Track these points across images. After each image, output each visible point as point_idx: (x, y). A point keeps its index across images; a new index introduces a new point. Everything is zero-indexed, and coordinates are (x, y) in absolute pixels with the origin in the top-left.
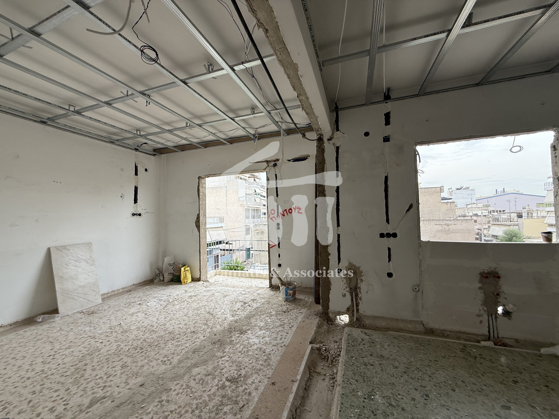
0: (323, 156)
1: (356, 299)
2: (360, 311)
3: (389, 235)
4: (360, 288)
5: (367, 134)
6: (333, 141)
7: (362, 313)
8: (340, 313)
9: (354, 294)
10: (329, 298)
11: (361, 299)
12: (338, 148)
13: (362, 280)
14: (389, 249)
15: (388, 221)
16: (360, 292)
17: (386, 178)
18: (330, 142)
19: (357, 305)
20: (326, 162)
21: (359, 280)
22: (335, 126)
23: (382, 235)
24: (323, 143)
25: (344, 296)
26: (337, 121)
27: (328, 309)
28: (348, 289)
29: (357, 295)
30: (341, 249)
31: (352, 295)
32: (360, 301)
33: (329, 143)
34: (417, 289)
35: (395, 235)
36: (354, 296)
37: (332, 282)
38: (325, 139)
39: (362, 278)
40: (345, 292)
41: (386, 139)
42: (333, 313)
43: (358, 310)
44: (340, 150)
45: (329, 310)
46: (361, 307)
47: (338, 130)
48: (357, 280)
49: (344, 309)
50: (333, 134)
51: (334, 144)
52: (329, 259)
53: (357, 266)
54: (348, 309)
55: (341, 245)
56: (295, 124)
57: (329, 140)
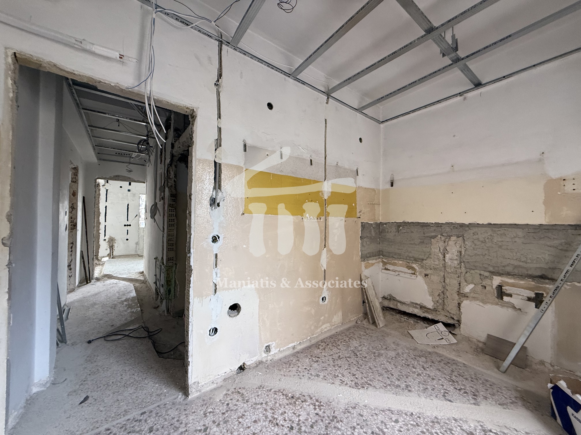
1: (112, 250)
3: (128, 225)
4: (114, 246)
5: (121, 187)
8: (104, 257)
11: (114, 250)
12: (107, 190)
13: (115, 243)
14: (128, 230)
15: (128, 220)
17: (128, 205)
18: (104, 187)
19: (113, 253)
20: (101, 195)
21: (114, 243)
23: (125, 225)
25: (107, 249)
28: (109, 247)
29: (112, 249)
30: (106, 231)
34: (137, 244)
35: (130, 225)
40: (107, 248)
41: (129, 191)
42: (100, 257)
43: (113, 255)
49: (106, 255)
50: (105, 184)
51: (105, 188)
54: (108, 255)
57: (103, 186)
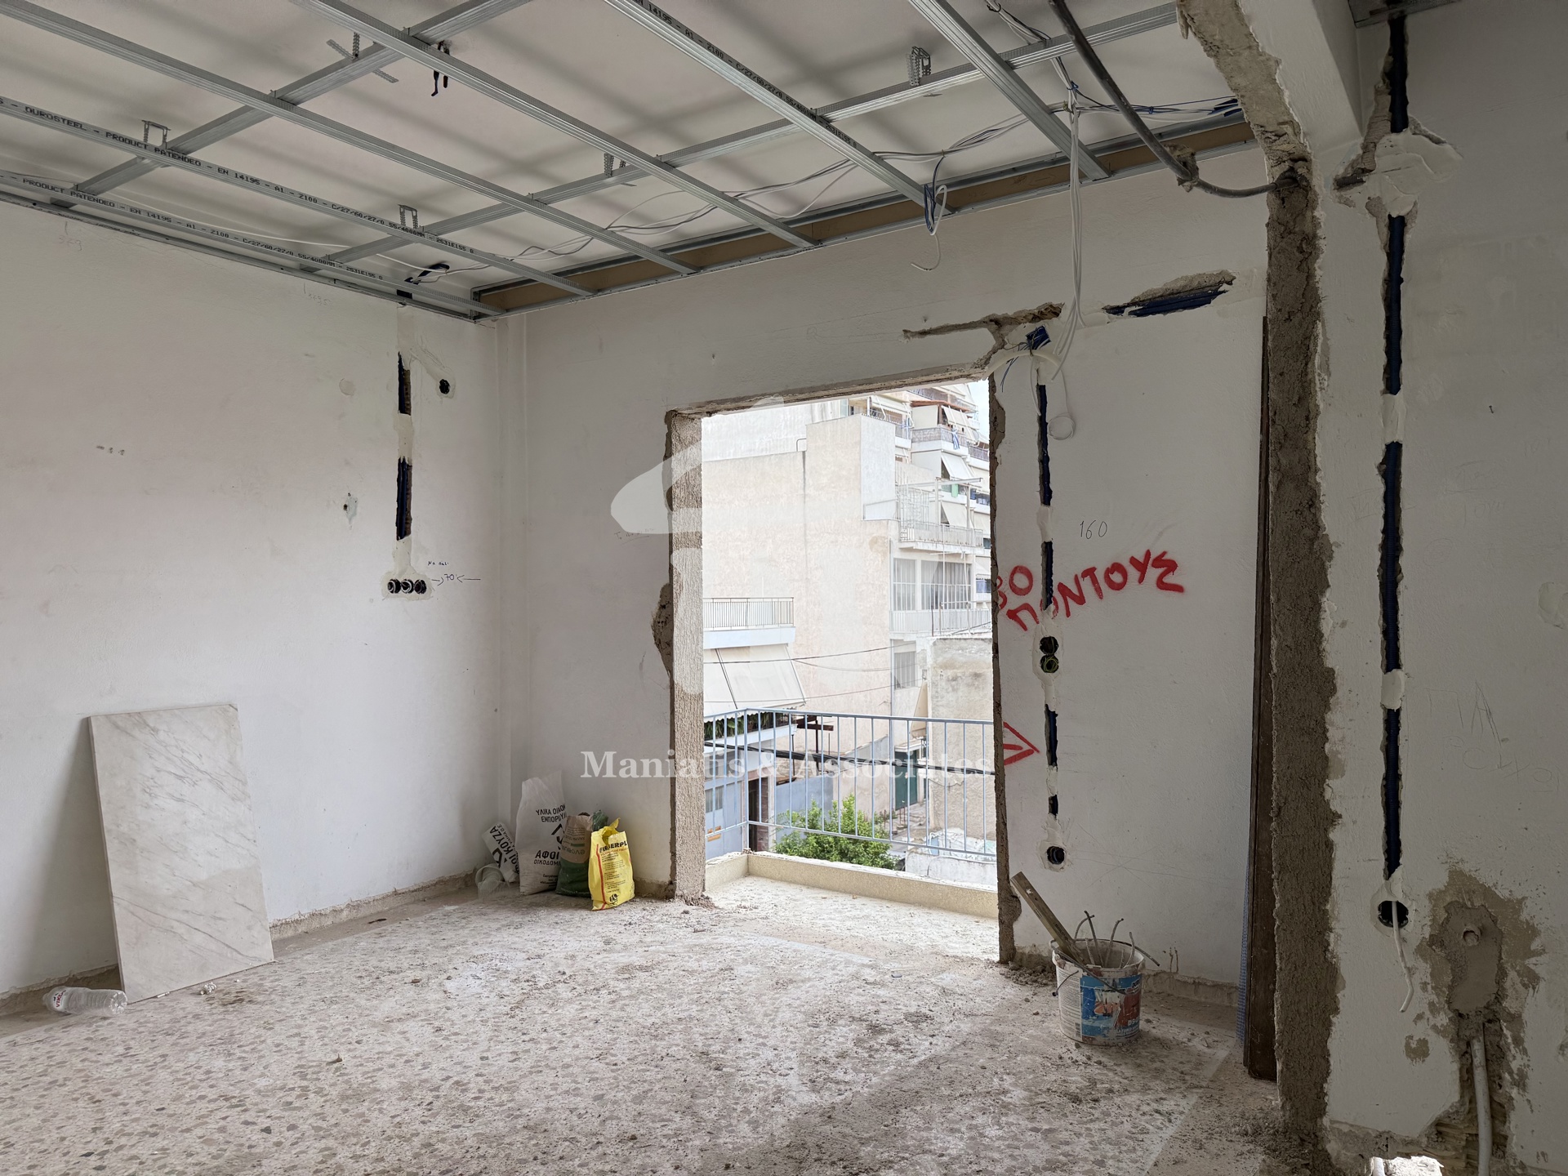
0: (1310, 276)
2: (1514, 1147)
6: (1371, 186)
7: (1530, 1161)
9: (1477, 1048)
10: (1325, 1056)
16: (1518, 1041)
22: (1387, 100)
24: (1310, 204)
26: (1396, 77)
27: (1320, 1110)
31: (1465, 1054)
32: (1514, 1092)
33: (1347, 203)
36: (1479, 1058)
37: (1345, 970)
38: (1321, 180)
39: (1531, 962)
44: (1409, 238)
45: (1326, 1121)
46: (1517, 1126)
47: (1399, 121)
48: (1502, 974)
52: (1329, 845)
53: (1502, 893)
55: (1404, 769)
56: (1132, 113)
